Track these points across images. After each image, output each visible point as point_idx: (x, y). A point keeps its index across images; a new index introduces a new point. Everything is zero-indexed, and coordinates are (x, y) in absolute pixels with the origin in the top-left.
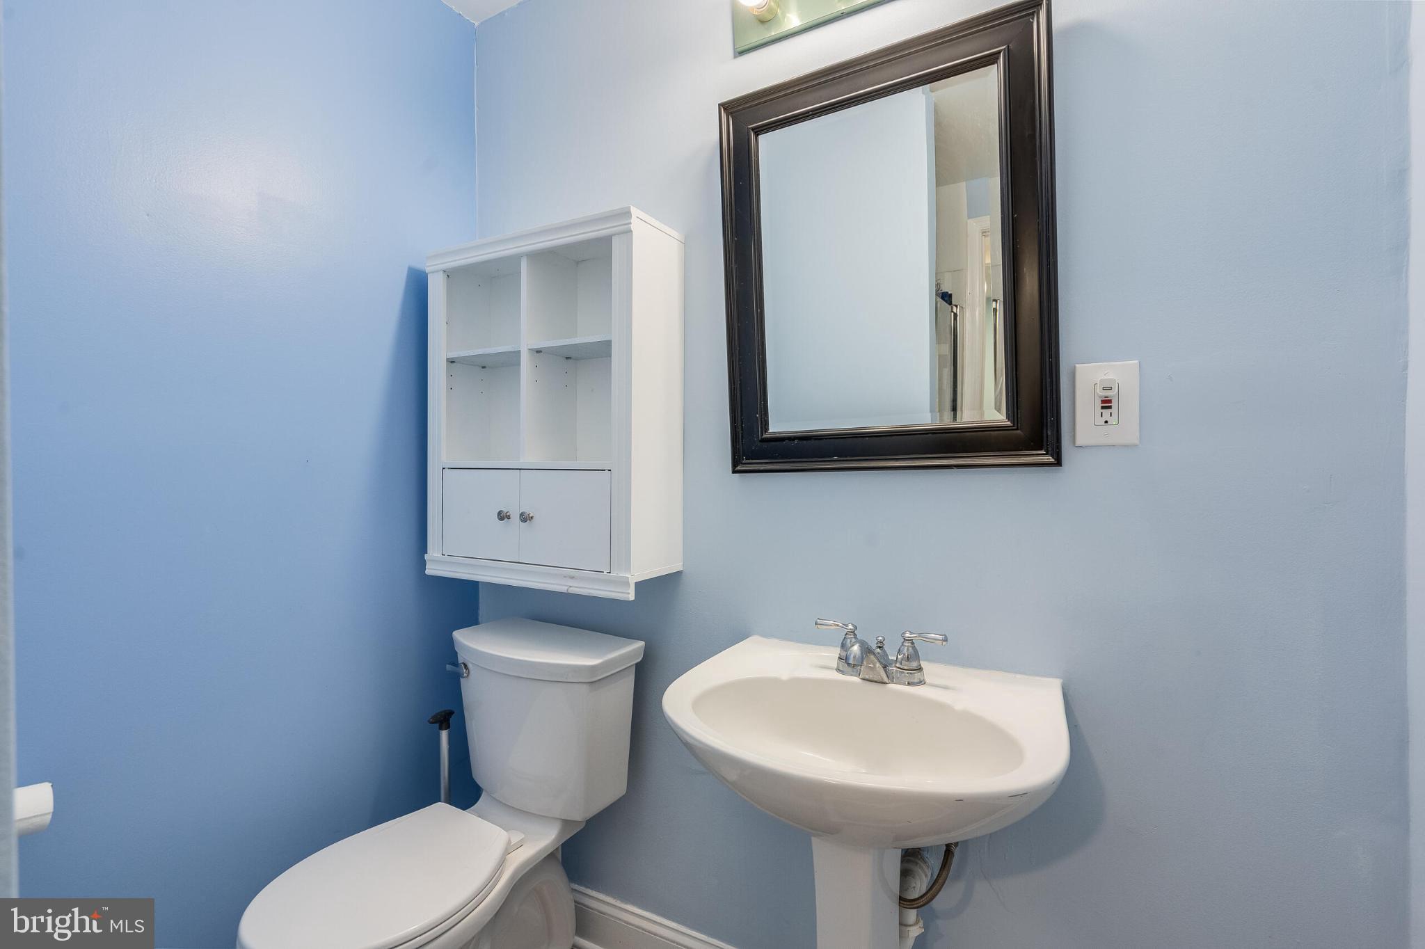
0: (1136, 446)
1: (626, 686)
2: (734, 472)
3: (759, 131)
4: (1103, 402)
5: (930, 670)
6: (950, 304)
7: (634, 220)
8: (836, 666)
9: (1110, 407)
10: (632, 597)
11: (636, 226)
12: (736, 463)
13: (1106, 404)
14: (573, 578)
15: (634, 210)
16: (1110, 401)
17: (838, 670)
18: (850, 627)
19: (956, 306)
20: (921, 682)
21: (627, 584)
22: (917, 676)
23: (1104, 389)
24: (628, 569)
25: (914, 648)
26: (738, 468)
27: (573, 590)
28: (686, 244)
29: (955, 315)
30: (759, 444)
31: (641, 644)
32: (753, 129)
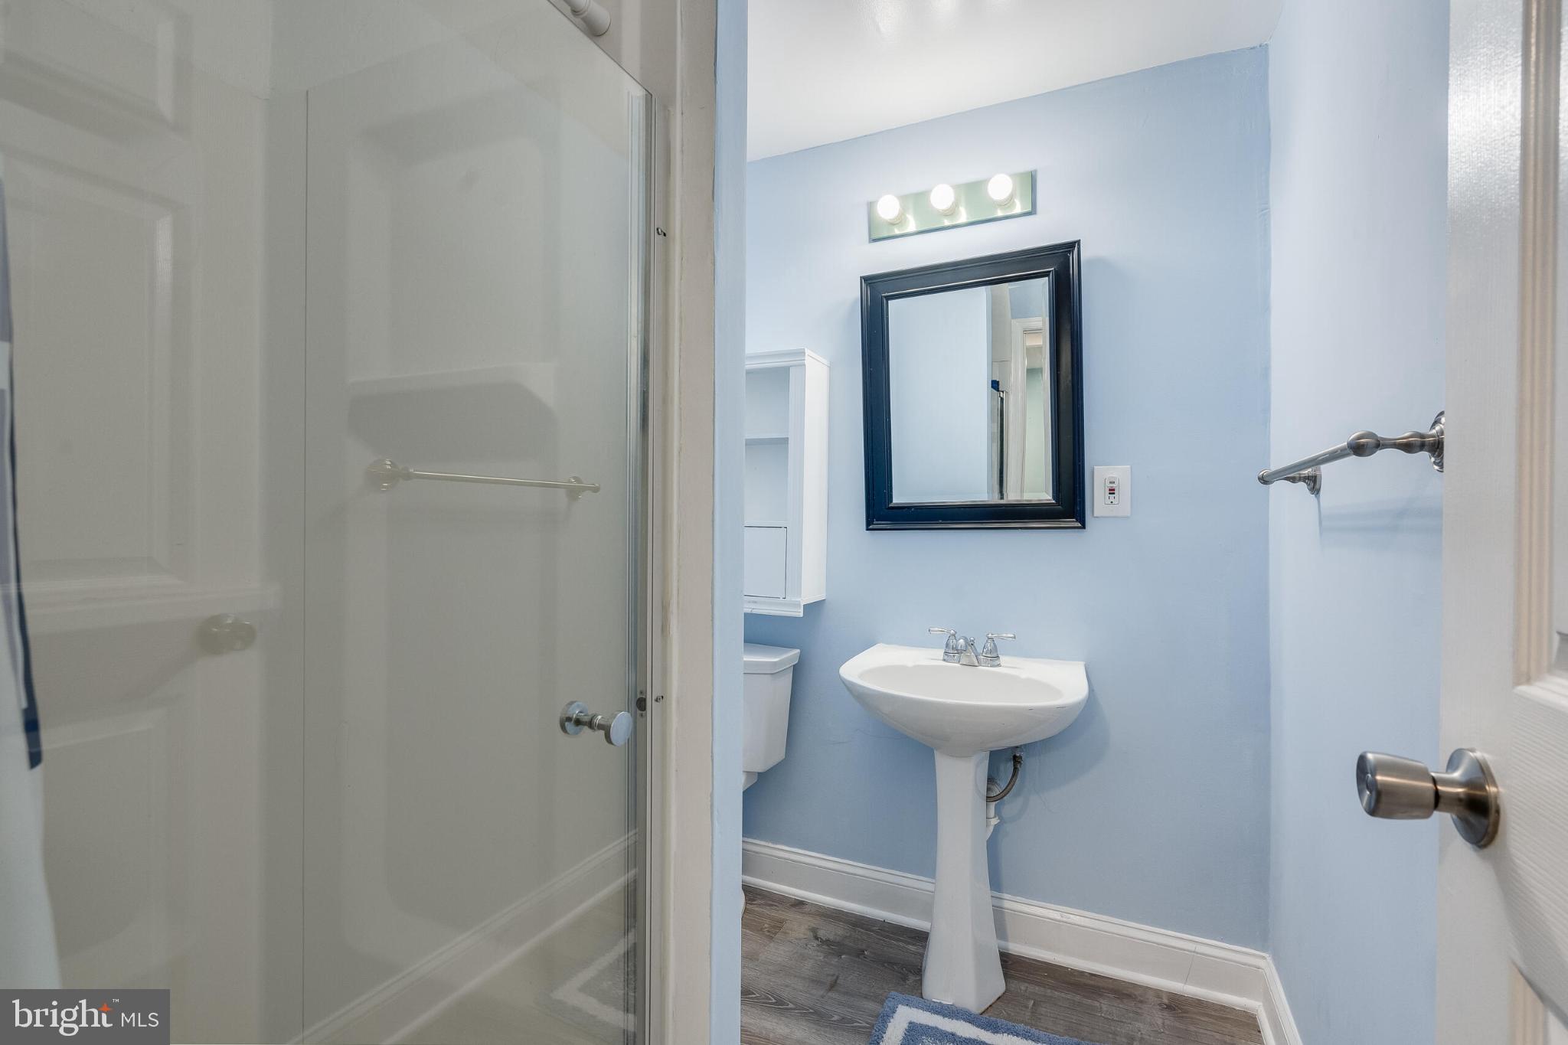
0: (1128, 517)
1: (787, 680)
2: (867, 530)
3: (889, 298)
4: (1110, 490)
5: (1003, 659)
6: (998, 391)
7: (807, 358)
8: (942, 658)
9: (1114, 493)
10: (801, 615)
11: (808, 361)
12: (869, 522)
13: (1112, 491)
14: (755, 602)
15: (808, 352)
16: (1114, 490)
17: (944, 660)
18: (952, 631)
19: (1003, 392)
20: (999, 665)
21: (800, 605)
22: (997, 662)
23: (1110, 483)
24: (799, 594)
25: (994, 644)
26: (871, 527)
27: (754, 612)
28: (831, 368)
29: (1002, 399)
30: (886, 511)
31: (798, 651)
32: (885, 297)
